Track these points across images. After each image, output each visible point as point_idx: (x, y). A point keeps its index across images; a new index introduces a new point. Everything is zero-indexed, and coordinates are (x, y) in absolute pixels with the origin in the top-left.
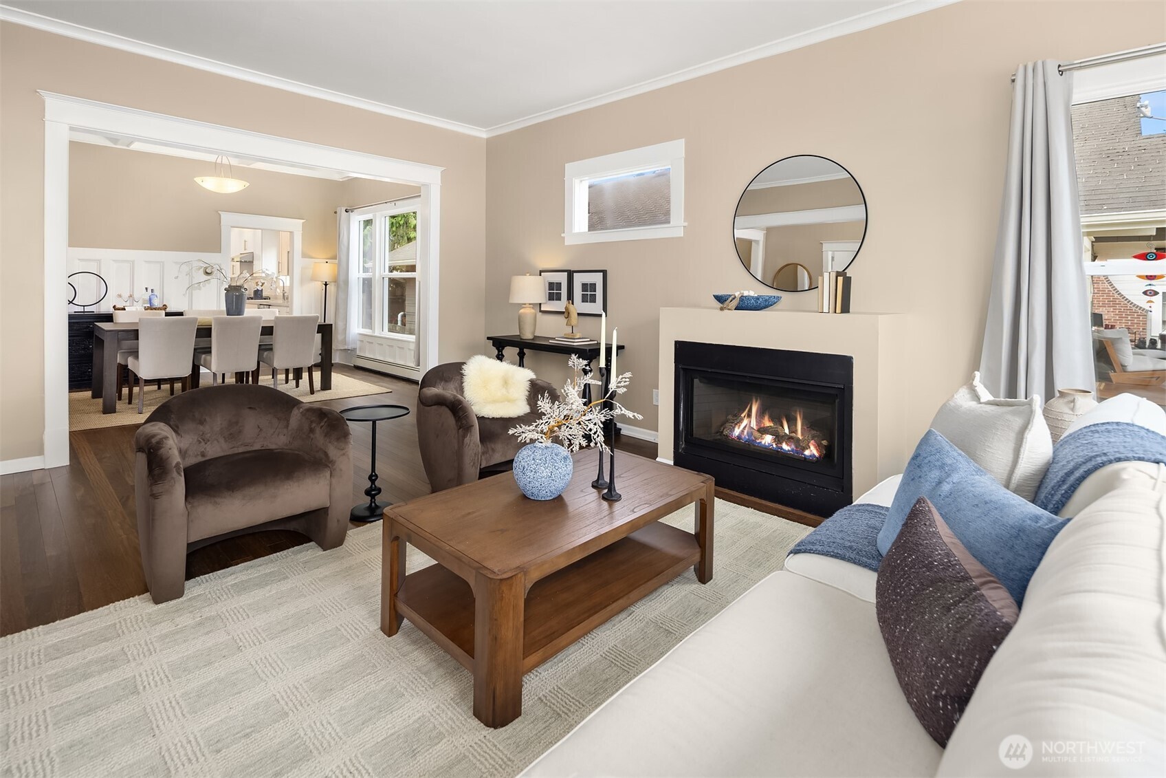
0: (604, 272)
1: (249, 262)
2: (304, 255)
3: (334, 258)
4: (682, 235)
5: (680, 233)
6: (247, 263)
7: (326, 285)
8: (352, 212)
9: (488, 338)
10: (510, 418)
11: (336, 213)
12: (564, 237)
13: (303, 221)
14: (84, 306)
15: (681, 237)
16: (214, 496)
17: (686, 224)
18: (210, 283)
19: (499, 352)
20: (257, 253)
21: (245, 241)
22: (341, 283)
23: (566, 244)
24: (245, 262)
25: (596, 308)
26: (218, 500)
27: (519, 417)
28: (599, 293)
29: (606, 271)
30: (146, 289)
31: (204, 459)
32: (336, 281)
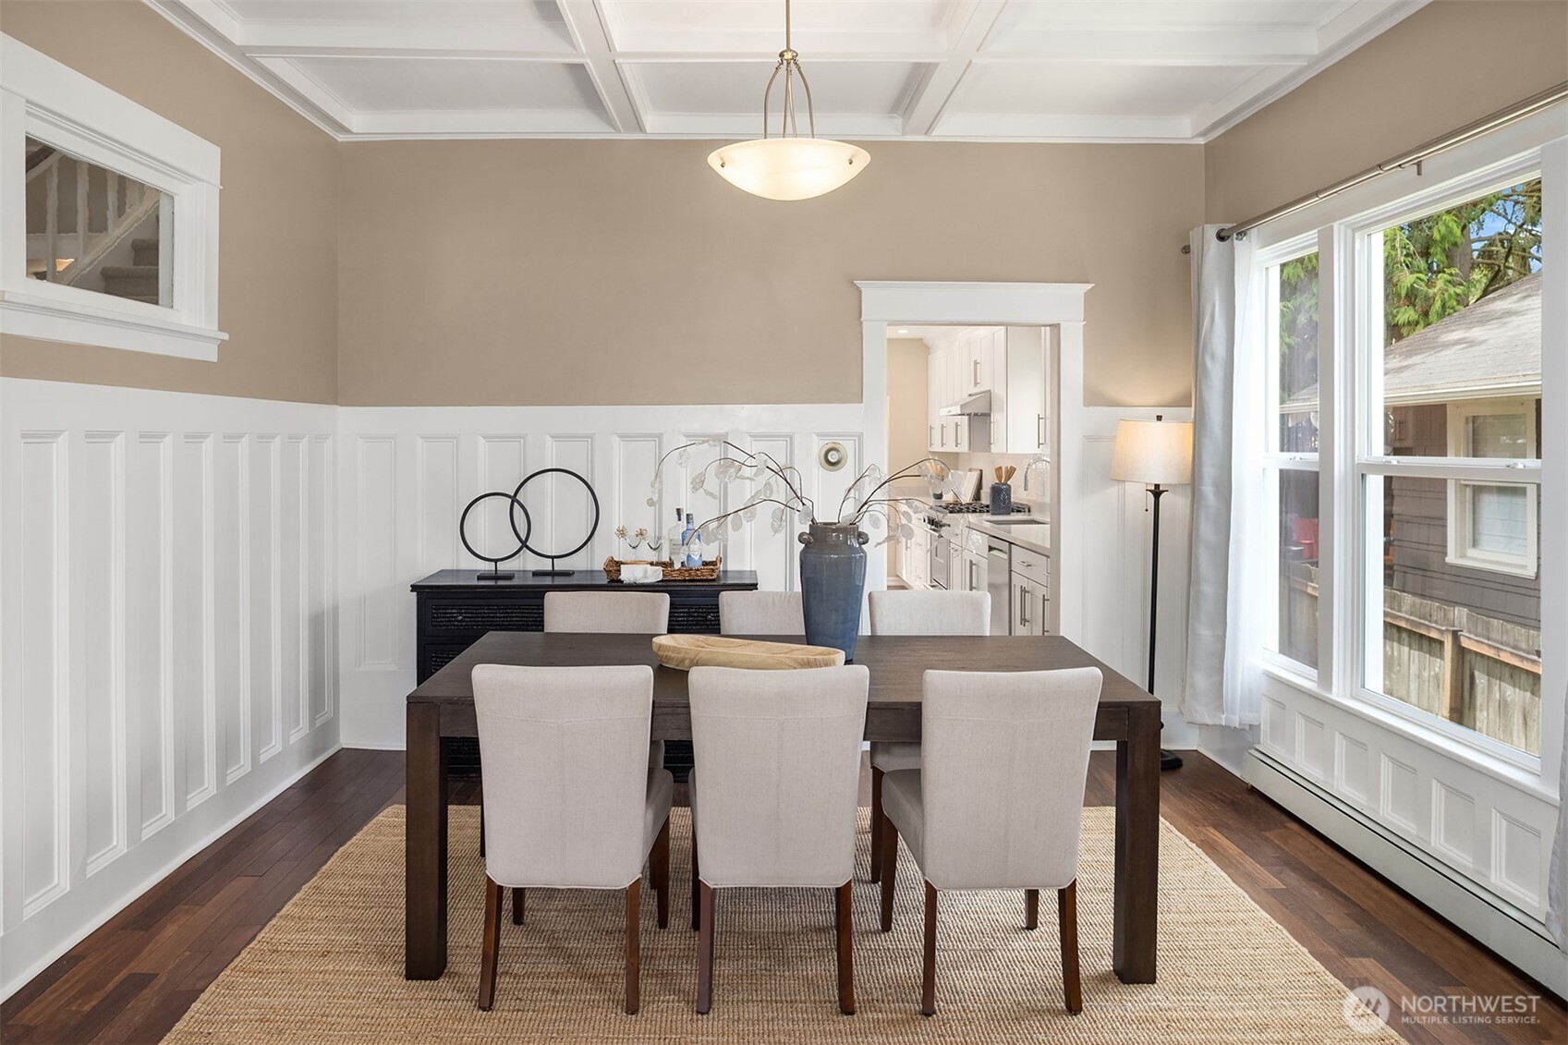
1: (982, 415)
2: (1094, 397)
3: (1183, 401)
6: (980, 418)
7: (1158, 492)
8: (1242, 234)
11: (1186, 250)
13: (1089, 286)
14: (553, 558)
18: (753, 516)
20: (999, 391)
21: (976, 363)
24: (976, 415)
30: (679, 511)
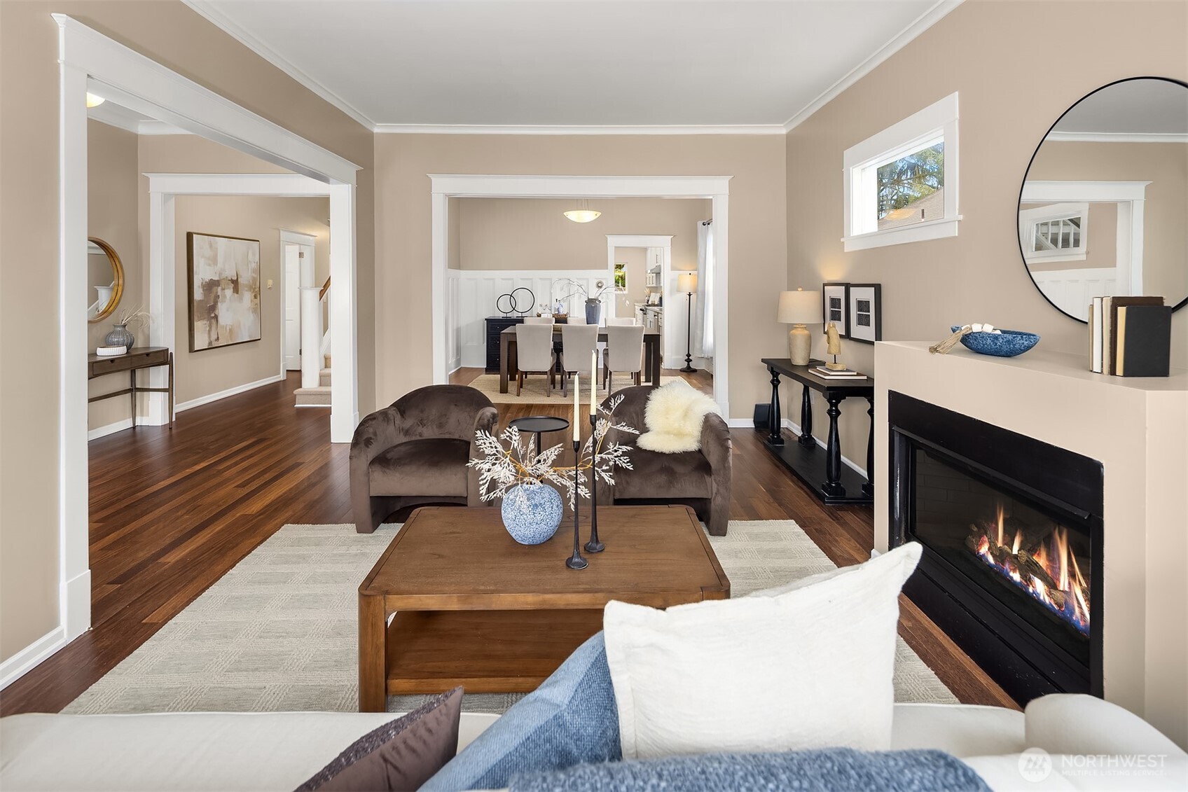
0: (878, 288)
2: (673, 269)
3: (695, 270)
4: (957, 235)
5: (954, 231)
7: (690, 295)
9: (763, 361)
10: (662, 453)
11: (696, 226)
12: (843, 242)
13: (671, 237)
14: (522, 313)
15: (955, 237)
16: (384, 467)
17: (961, 217)
19: (774, 377)
22: (700, 294)
23: (845, 251)
25: (867, 333)
26: (387, 471)
27: (674, 454)
28: (872, 314)
29: (880, 285)
31: (421, 438)
32: (696, 292)
